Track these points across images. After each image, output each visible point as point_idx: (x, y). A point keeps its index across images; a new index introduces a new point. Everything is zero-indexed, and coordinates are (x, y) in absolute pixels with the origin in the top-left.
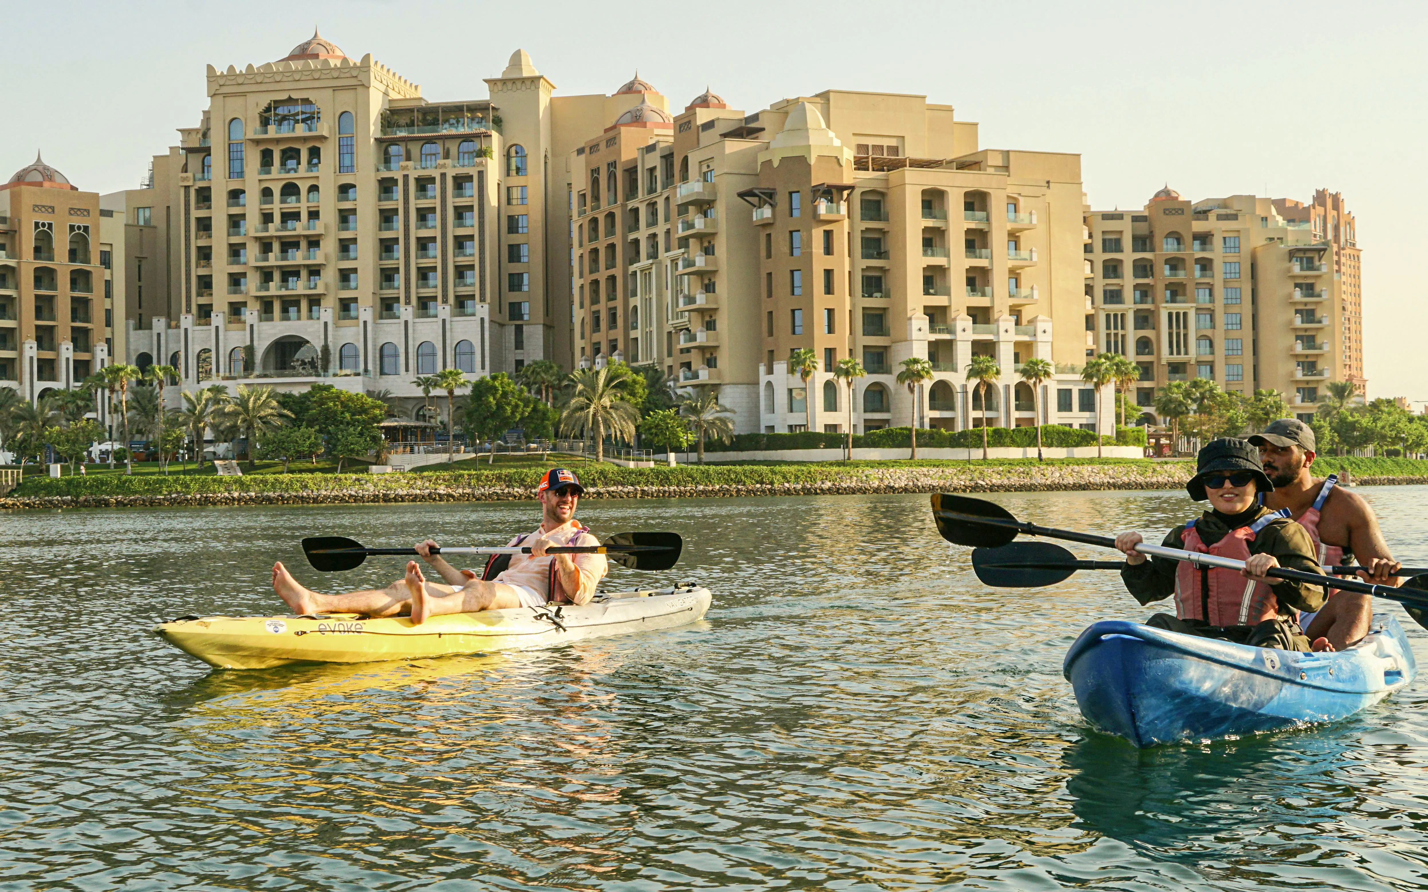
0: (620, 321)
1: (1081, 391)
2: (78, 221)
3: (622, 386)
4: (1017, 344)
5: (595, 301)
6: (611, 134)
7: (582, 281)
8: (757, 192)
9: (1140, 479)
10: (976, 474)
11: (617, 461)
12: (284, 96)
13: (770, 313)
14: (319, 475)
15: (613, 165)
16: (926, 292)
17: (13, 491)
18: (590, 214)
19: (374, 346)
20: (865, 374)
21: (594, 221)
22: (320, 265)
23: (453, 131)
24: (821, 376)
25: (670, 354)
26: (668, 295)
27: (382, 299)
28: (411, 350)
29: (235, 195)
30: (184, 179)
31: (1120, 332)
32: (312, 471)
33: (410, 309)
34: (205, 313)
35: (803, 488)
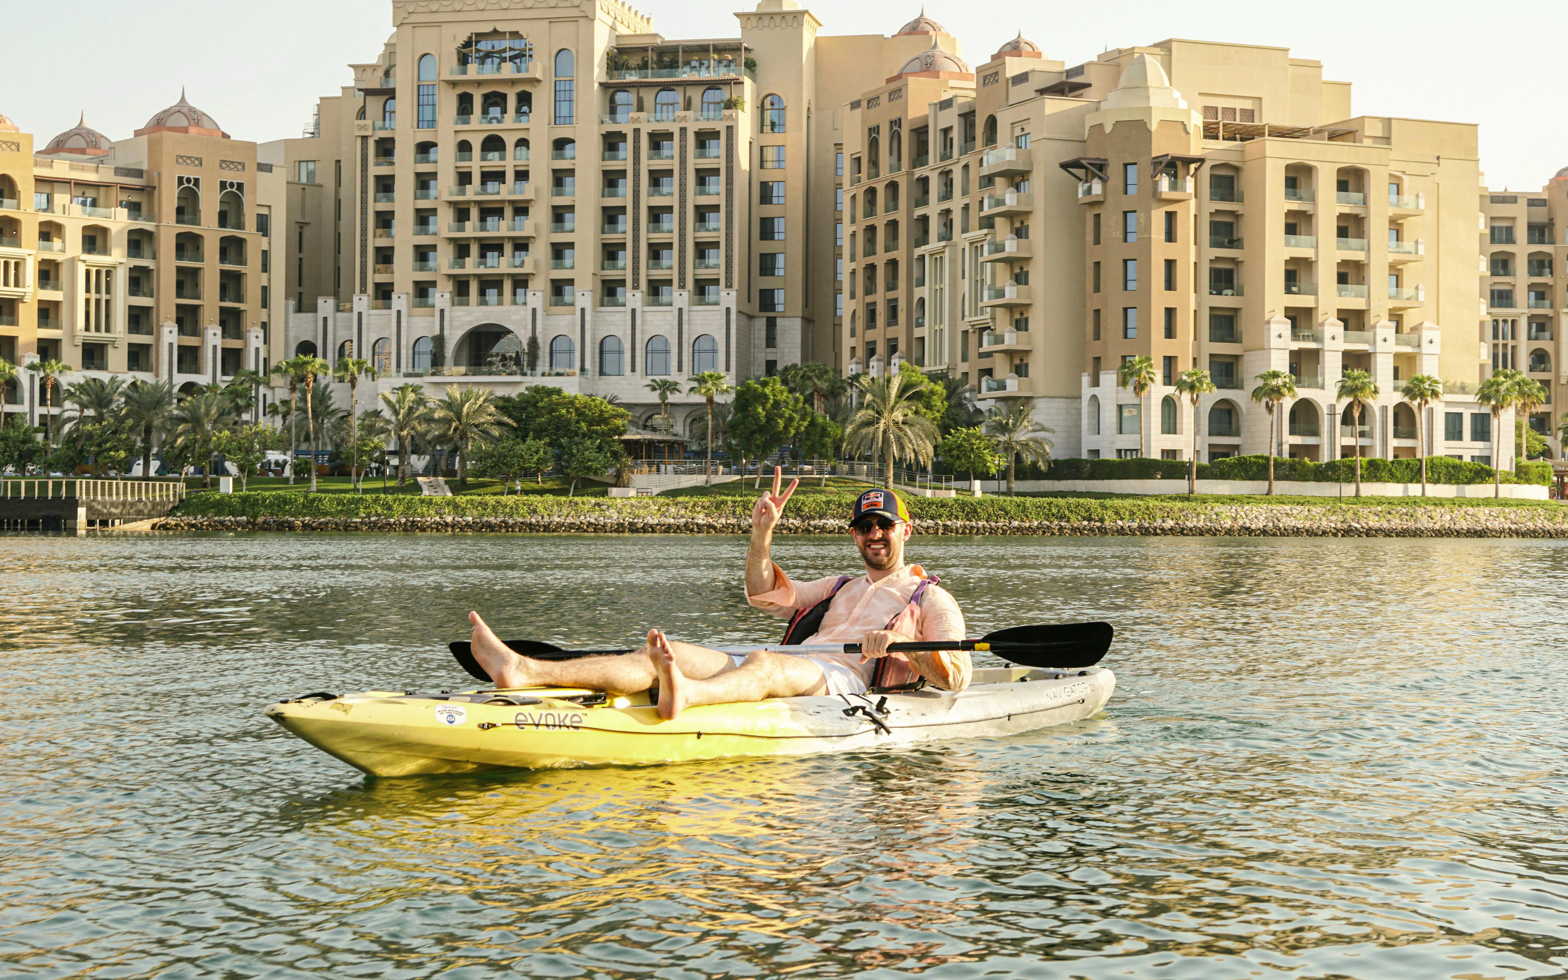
0: (902, 316)
1: (1474, 416)
2: (231, 176)
3: (918, 396)
4: (1397, 356)
5: (870, 290)
6: (894, 85)
7: (853, 265)
8: (1084, 162)
9: (1549, 526)
10: (1349, 515)
11: (909, 489)
12: (487, 28)
13: (1097, 312)
14: (550, 498)
15: (896, 123)
16: (1288, 291)
17: (174, 508)
18: (866, 183)
19: (593, 339)
20: (1215, 389)
21: (871, 192)
22: (528, 238)
23: (694, 76)
24: (1158, 390)
25: (965, 359)
26: (965, 286)
27: (604, 282)
28: (638, 346)
29: (424, 148)
30: (361, 128)
31: (1510, 343)
32: (541, 492)
33: (638, 294)
34: (384, 293)
35: (1140, 527)
